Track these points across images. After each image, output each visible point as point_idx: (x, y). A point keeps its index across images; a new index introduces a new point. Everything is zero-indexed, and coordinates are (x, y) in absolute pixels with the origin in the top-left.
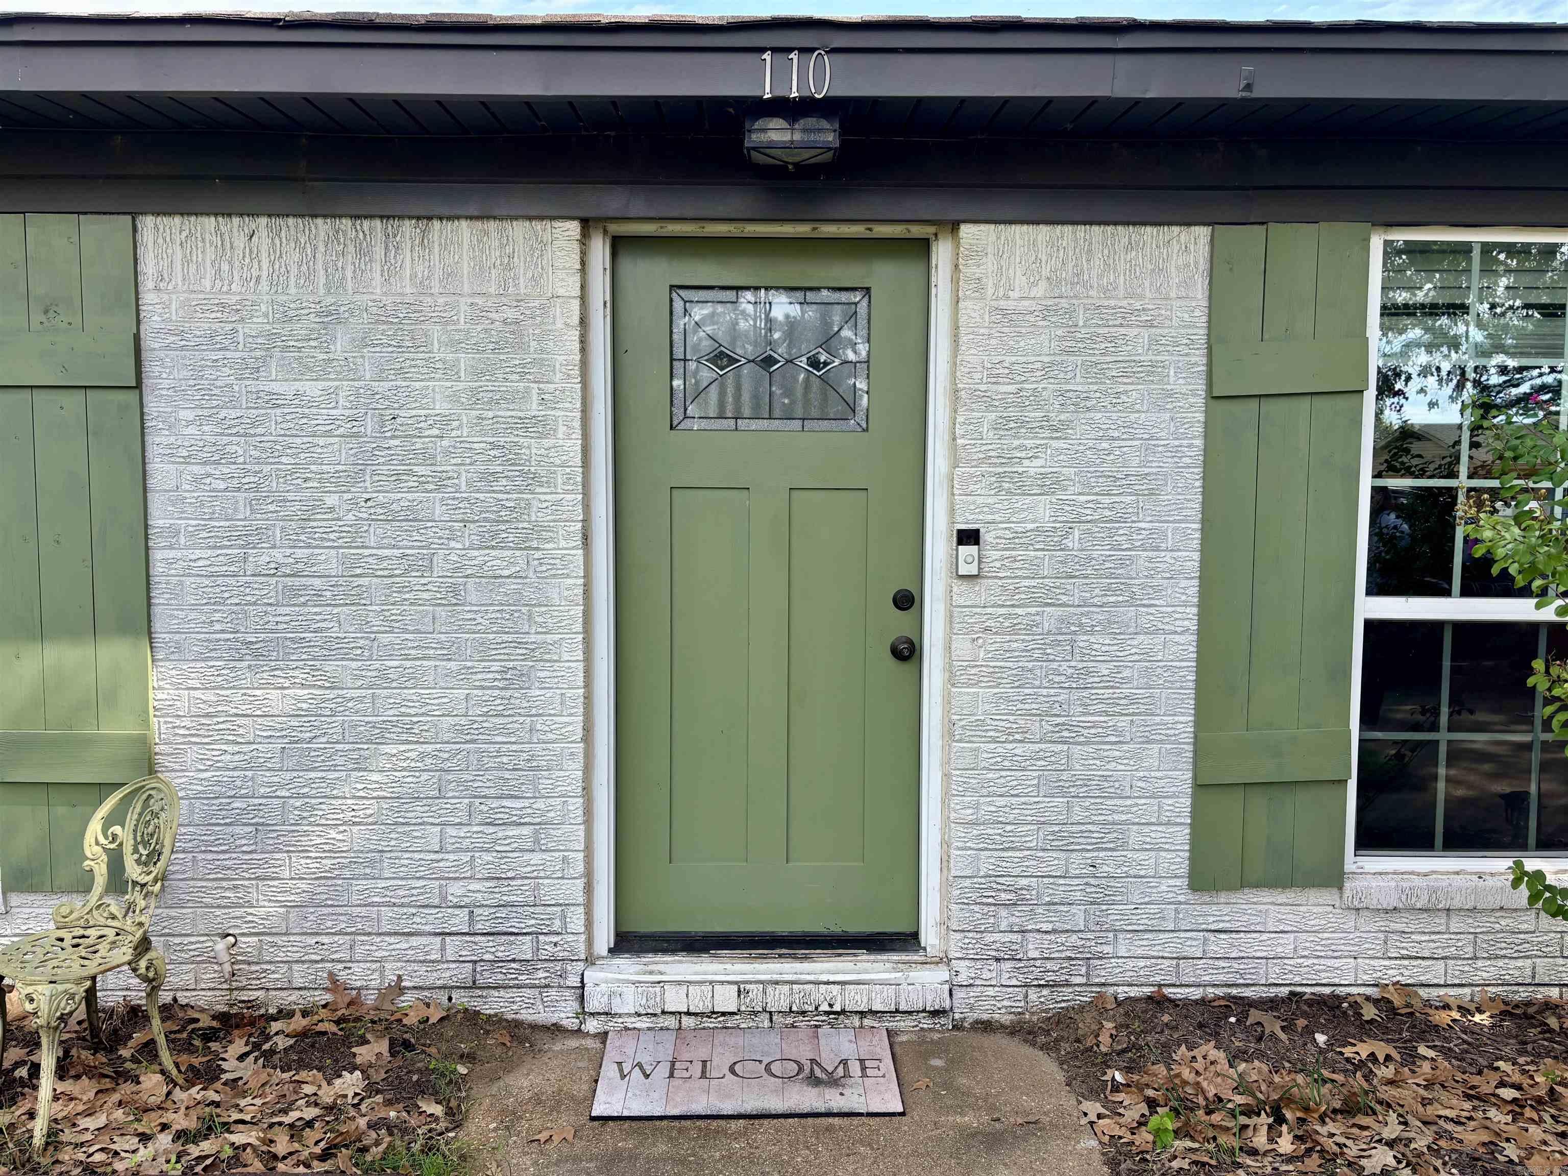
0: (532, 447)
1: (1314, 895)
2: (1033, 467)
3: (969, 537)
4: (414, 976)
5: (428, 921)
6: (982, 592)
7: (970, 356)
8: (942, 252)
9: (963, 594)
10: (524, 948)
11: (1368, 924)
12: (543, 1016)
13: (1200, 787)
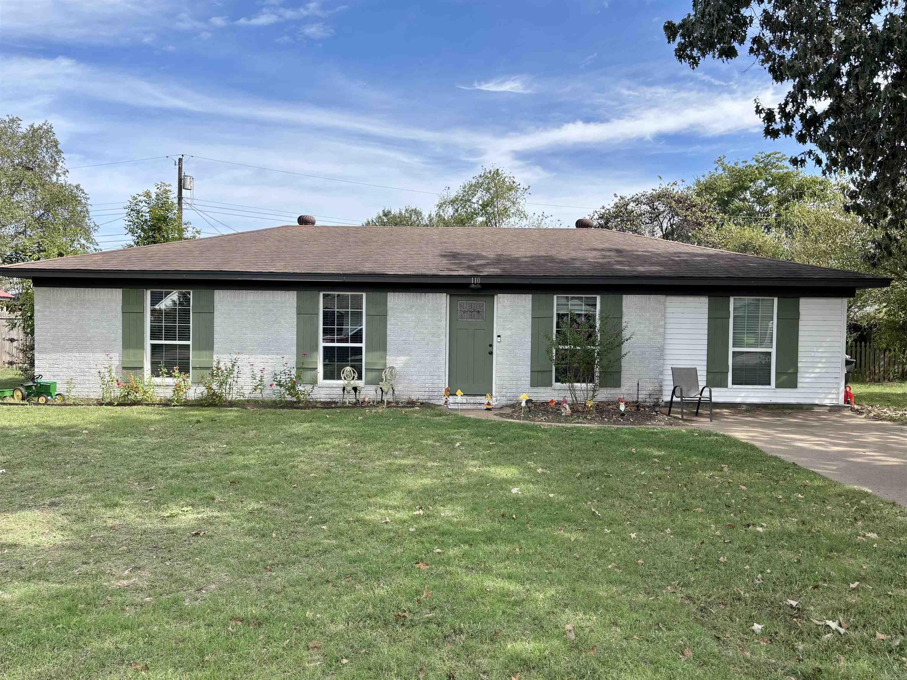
0: (439, 323)
1: (549, 388)
2: (508, 327)
3: (499, 336)
4: (421, 397)
5: (423, 389)
6: (501, 344)
7: (499, 312)
8: (496, 297)
9: (498, 344)
10: (436, 394)
11: (556, 392)
12: (439, 404)
13: (531, 371)
